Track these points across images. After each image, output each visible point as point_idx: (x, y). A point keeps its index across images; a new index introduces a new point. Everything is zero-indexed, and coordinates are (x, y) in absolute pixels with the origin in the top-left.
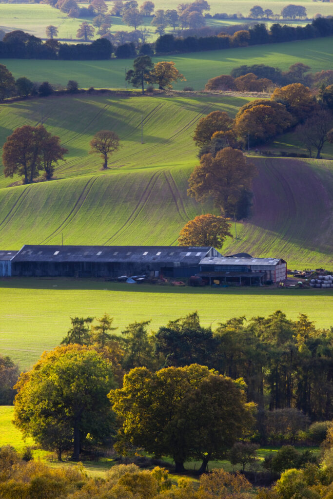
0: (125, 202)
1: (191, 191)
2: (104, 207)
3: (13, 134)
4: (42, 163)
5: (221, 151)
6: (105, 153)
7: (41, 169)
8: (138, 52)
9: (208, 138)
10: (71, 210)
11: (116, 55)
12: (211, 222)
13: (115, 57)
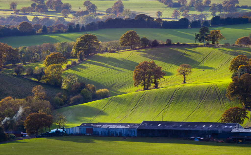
0: (194, 100)
1: (227, 95)
2: (183, 102)
3: (139, 65)
4: (153, 80)
5: (243, 75)
6: (184, 75)
7: (152, 83)
8: (202, 25)
9: (237, 69)
10: (167, 104)
11: (191, 26)
12: (238, 111)
13: (190, 27)
